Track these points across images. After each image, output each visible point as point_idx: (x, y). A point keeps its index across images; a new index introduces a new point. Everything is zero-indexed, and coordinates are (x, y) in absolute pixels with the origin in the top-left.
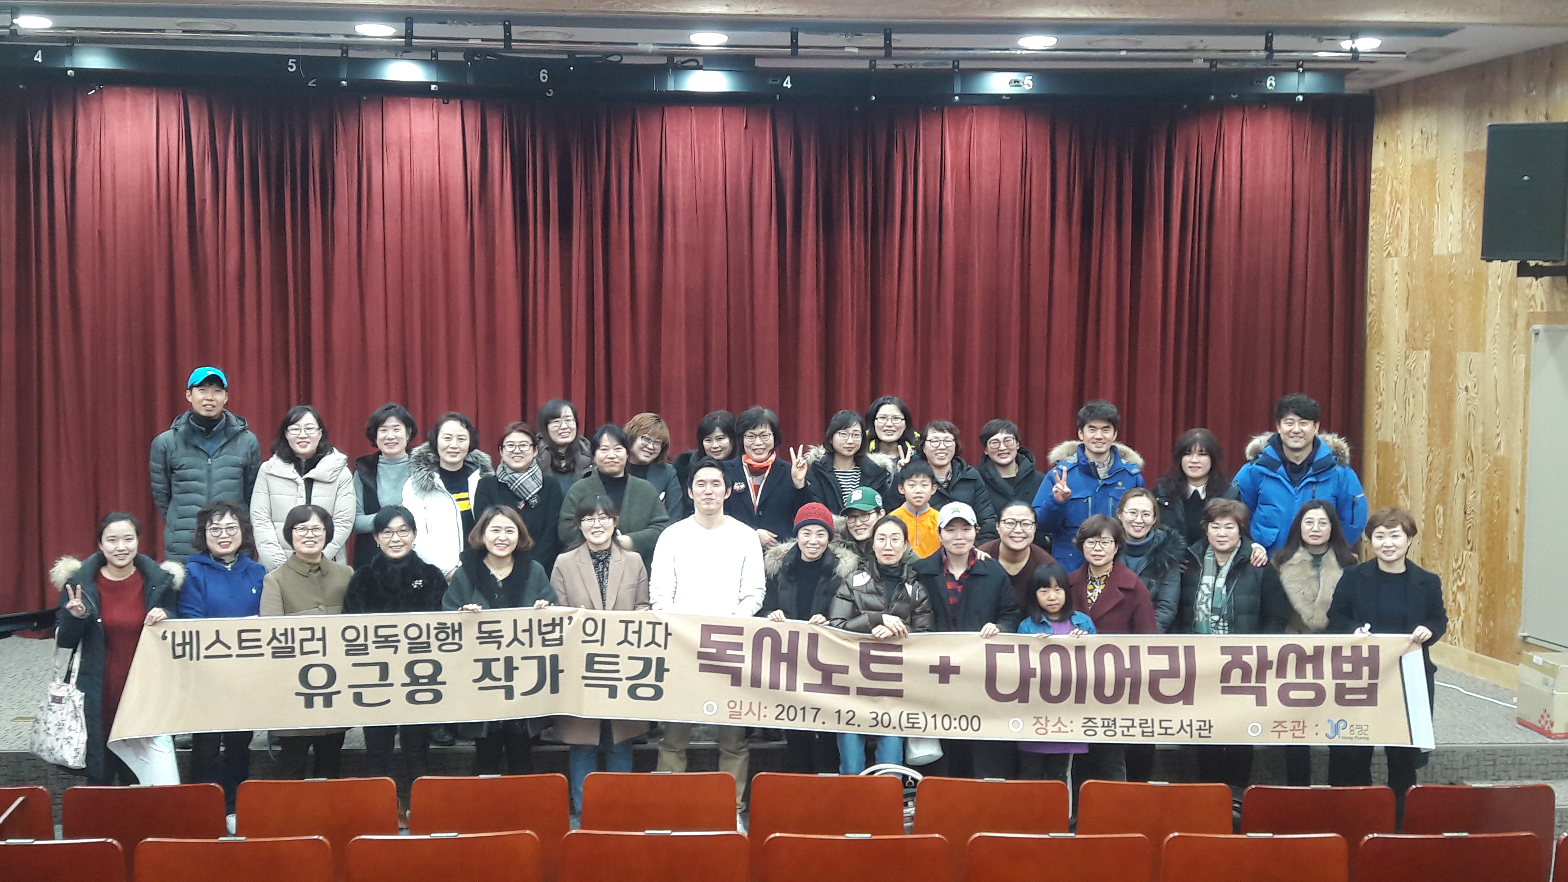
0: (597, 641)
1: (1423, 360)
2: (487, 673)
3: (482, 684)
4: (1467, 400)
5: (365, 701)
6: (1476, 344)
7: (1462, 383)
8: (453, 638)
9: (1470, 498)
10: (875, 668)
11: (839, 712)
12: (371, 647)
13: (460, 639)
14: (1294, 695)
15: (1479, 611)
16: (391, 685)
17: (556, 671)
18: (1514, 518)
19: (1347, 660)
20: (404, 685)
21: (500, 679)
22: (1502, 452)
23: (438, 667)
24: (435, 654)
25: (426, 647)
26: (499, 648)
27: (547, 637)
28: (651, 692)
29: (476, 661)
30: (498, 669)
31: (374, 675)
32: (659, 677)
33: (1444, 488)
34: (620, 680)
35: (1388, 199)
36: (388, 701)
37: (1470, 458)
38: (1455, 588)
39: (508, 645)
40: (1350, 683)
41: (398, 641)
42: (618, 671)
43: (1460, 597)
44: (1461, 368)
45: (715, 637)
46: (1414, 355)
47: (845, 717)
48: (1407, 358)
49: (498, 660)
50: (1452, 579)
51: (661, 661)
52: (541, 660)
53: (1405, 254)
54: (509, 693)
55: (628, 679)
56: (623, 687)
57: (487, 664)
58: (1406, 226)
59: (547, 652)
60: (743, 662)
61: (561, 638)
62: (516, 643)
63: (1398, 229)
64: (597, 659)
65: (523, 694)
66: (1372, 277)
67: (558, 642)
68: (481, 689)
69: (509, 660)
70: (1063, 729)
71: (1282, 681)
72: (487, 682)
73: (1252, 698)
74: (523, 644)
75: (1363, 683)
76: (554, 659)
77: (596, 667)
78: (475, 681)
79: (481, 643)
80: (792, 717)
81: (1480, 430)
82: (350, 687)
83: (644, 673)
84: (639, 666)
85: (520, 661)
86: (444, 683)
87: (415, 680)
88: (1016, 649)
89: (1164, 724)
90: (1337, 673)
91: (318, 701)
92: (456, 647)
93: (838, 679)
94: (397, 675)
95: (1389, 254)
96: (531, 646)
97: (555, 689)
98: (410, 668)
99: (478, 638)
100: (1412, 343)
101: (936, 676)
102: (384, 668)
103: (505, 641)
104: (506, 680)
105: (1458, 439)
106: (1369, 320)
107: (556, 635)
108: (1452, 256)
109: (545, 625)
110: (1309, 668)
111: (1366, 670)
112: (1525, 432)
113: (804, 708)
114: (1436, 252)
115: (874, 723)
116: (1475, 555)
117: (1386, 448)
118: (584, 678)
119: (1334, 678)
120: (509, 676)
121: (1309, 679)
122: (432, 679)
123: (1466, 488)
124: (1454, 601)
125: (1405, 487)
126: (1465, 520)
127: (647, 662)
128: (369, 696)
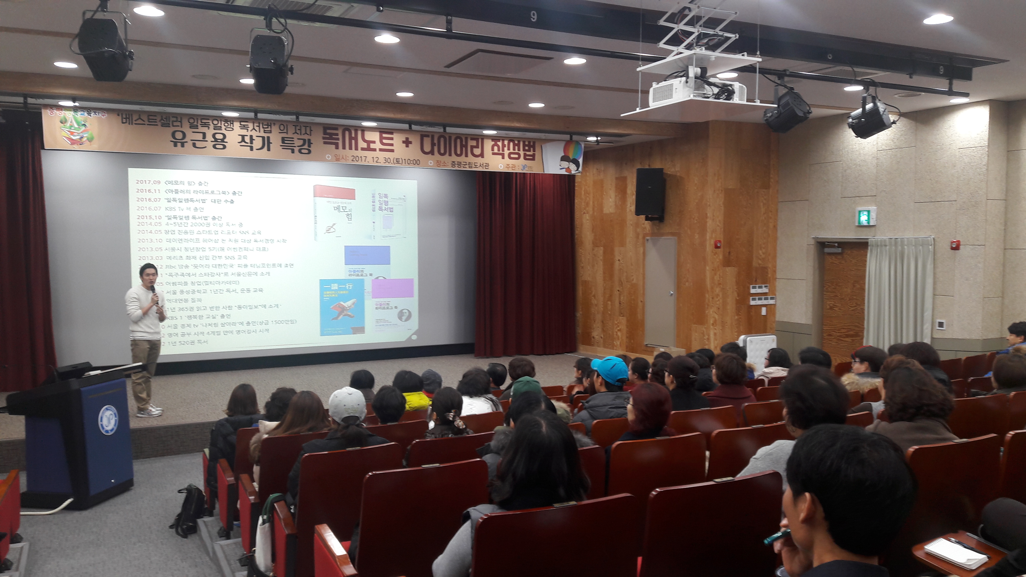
0: (285, 132)
1: (601, 250)
2: (243, 140)
3: (241, 144)
4: (620, 264)
5: (197, 146)
6: (622, 244)
7: (617, 258)
8: (230, 126)
9: (622, 298)
10: (385, 141)
11: (373, 158)
12: (199, 126)
13: (233, 126)
14: (512, 156)
15: (627, 337)
16: (207, 141)
17: (269, 143)
18: (640, 304)
19: (527, 146)
20: (212, 141)
21: (247, 143)
22: (634, 281)
23: (225, 136)
24: (223, 131)
25: (220, 128)
26: (248, 131)
27: (266, 129)
28: (306, 151)
29: (239, 135)
30: (247, 139)
31: (200, 137)
32: (309, 146)
33: (611, 296)
34: (295, 147)
35: (583, 193)
36: (206, 147)
37: (621, 283)
38: (617, 331)
39: (251, 131)
40: (528, 153)
41: (209, 125)
42: (294, 144)
43: (619, 334)
44: (616, 253)
45: (329, 131)
46: (596, 249)
47: (375, 160)
48: (593, 250)
49: (247, 136)
50: (615, 327)
51: (309, 140)
52: (263, 138)
53: (591, 213)
54: (252, 149)
55: (298, 146)
56: (296, 149)
57: (243, 137)
58: (591, 203)
59: (266, 135)
60: (339, 140)
61: (271, 131)
62: (254, 130)
63: (587, 204)
64: (286, 139)
65: (257, 149)
66: (577, 221)
67: (270, 132)
68: (241, 146)
69: (251, 136)
70: (446, 165)
71: (509, 151)
72: (243, 144)
73: (501, 156)
74: (256, 131)
75: (531, 153)
76: (268, 138)
77: (286, 142)
78: (239, 143)
79: (241, 129)
80: (357, 160)
81: (625, 274)
82: (192, 140)
83: (303, 145)
84: (301, 142)
85: (255, 137)
86: (227, 142)
87: (216, 140)
88: (430, 136)
89: (476, 164)
90: (524, 150)
91: (179, 144)
92: (231, 129)
93: (372, 146)
94: (209, 138)
95: (584, 213)
96: (260, 132)
97: (269, 149)
98: (214, 136)
99: (240, 127)
100: (595, 244)
101: (404, 145)
102: (204, 135)
103: (250, 129)
104: (251, 144)
105: (616, 278)
106: (576, 237)
107: (269, 129)
108: (612, 213)
109: (265, 125)
110: (516, 147)
111: (532, 149)
112: (644, 275)
113: (361, 157)
114: (604, 212)
115: (385, 161)
116: (625, 318)
117: (585, 283)
118: (281, 146)
119: (523, 151)
120: (251, 143)
121: (517, 151)
122: (223, 140)
123: (620, 295)
124: (616, 335)
125: (594, 296)
126: (620, 306)
127: (304, 140)
128: (198, 144)
